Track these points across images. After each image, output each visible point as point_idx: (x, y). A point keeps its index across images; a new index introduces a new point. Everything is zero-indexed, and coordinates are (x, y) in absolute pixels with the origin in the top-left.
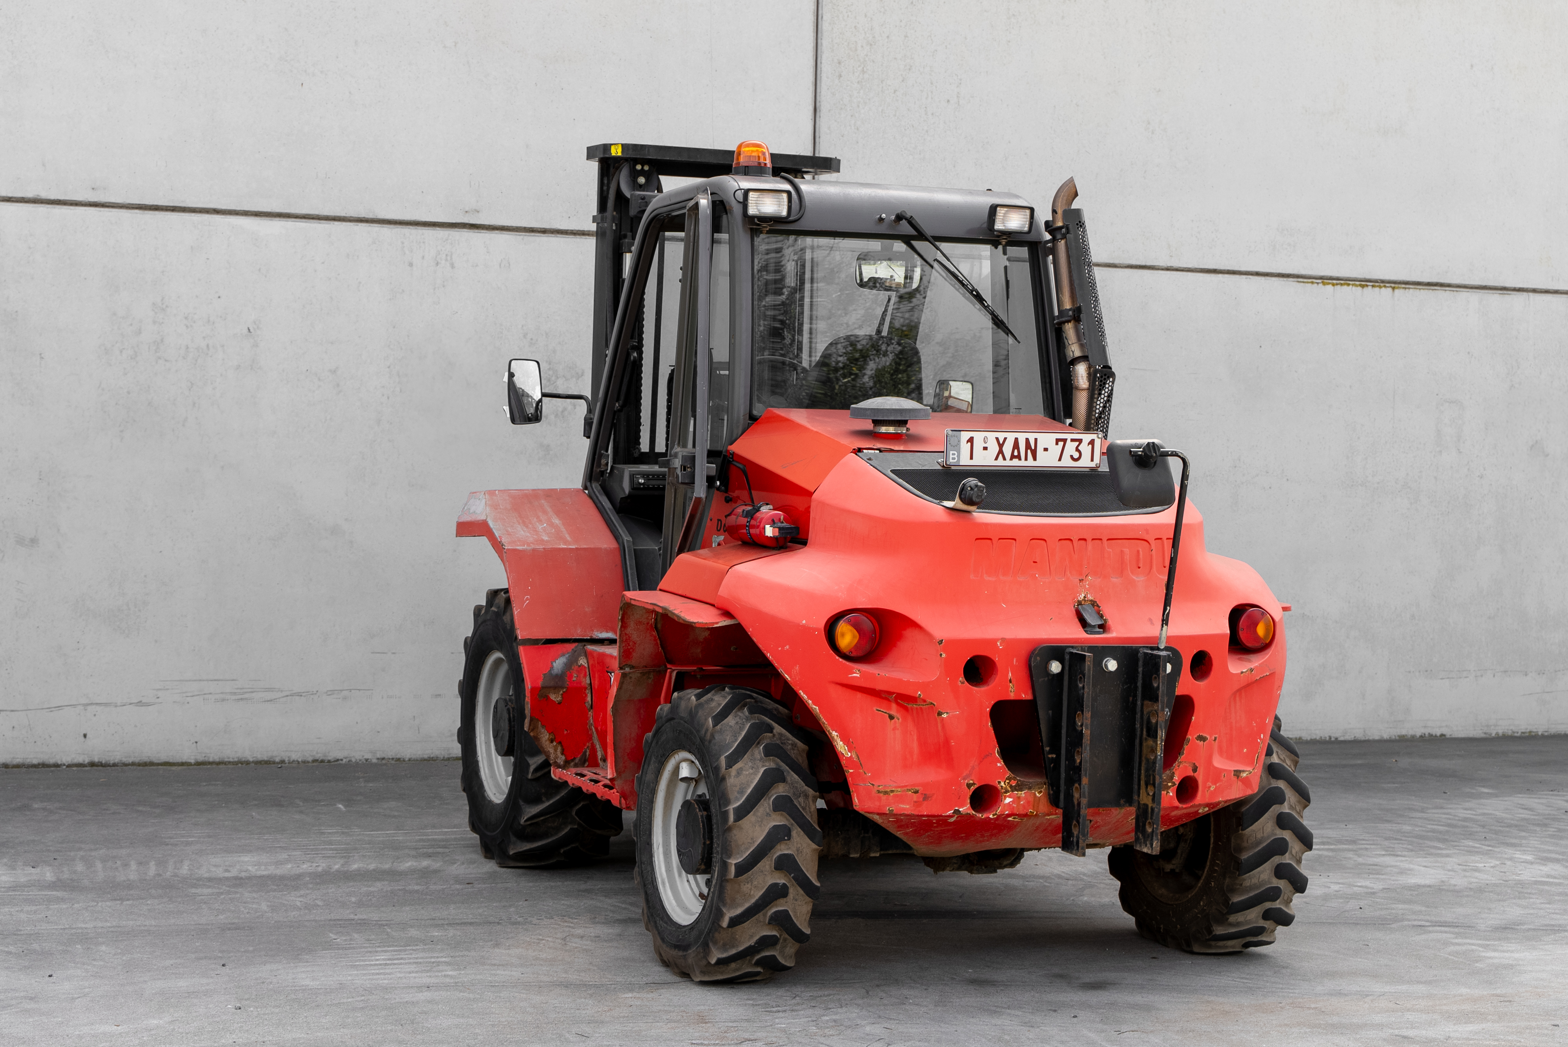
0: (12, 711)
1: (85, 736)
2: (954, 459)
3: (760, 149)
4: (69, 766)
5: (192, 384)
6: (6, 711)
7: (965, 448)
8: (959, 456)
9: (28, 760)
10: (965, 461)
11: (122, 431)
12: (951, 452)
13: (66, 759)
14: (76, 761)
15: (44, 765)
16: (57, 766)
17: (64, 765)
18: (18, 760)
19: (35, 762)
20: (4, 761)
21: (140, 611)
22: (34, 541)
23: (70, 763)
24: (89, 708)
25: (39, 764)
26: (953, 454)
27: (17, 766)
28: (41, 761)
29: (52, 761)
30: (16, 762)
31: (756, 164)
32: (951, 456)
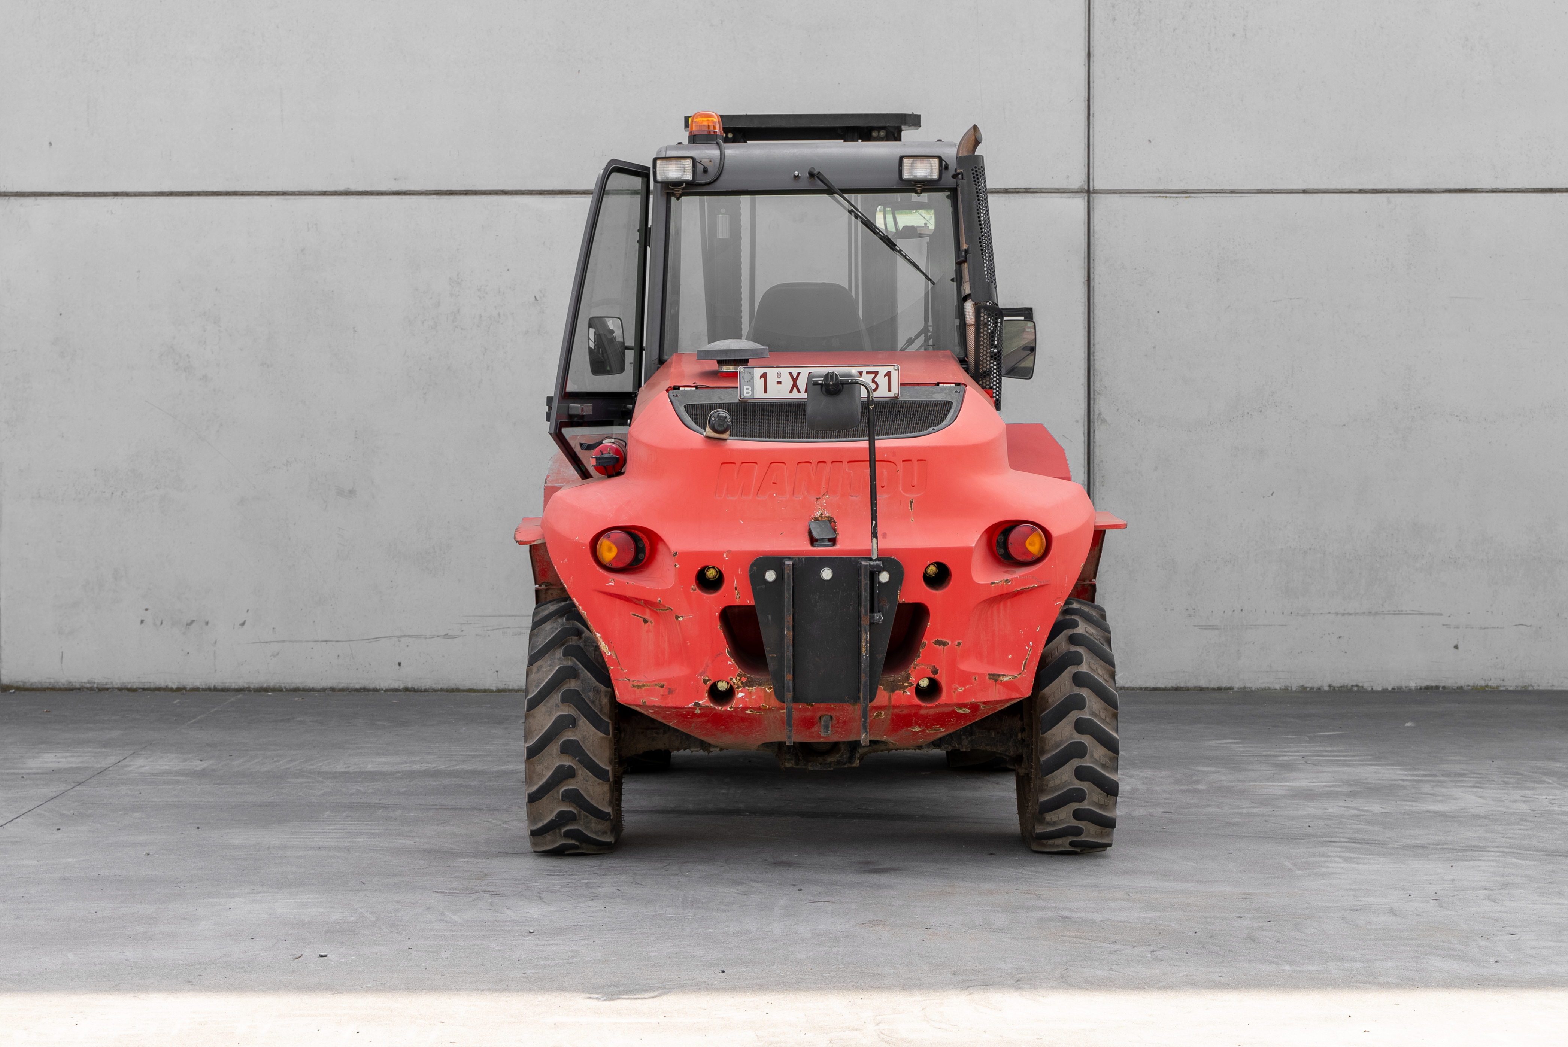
0: (337, 641)
1: (400, 664)
2: (748, 393)
3: (710, 119)
4: (386, 691)
5: (486, 349)
6: (331, 641)
7: (759, 383)
8: (753, 390)
9: (352, 685)
10: (759, 394)
11: (425, 394)
12: (745, 387)
13: (384, 685)
14: (392, 686)
15: (365, 690)
16: (376, 690)
17: (382, 690)
18: (343, 685)
19: (358, 686)
20: (331, 685)
21: (444, 553)
22: (352, 492)
23: (387, 688)
24: (403, 639)
25: (361, 689)
26: (747, 389)
27: (342, 690)
28: (362, 686)
29: (372, 686)
30: (341, 686)
31: (706, 133)
32: (745, 391)
